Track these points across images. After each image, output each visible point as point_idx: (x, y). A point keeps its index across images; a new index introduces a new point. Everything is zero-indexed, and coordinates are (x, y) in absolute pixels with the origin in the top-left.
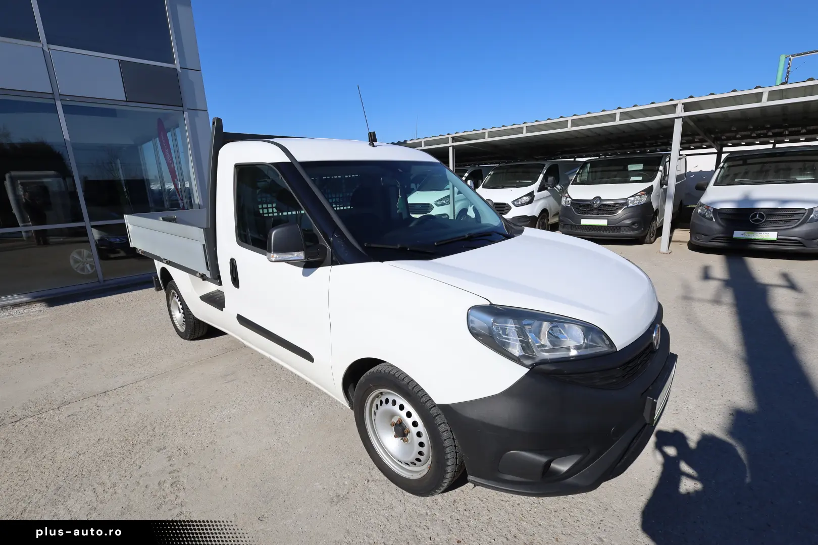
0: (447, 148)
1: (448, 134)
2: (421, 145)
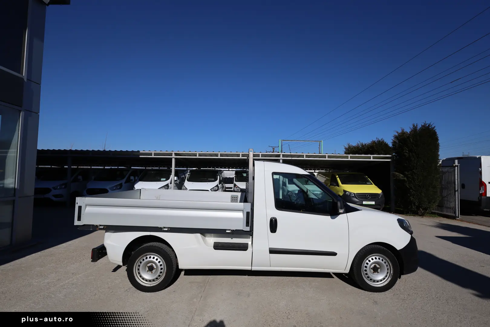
0: (172, 158)
1: (172, 151)
2: (151, 154)
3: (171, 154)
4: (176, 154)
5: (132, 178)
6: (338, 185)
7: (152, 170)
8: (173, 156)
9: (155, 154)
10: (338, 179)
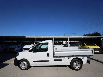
2: (28, 37)
3: (34, 37)
4: (36, 37)
5: (23, 44)
6: (85, 46)
7: (29, 42)
8: (35, 37)
9: (30, 37)
10: (85, 44)
